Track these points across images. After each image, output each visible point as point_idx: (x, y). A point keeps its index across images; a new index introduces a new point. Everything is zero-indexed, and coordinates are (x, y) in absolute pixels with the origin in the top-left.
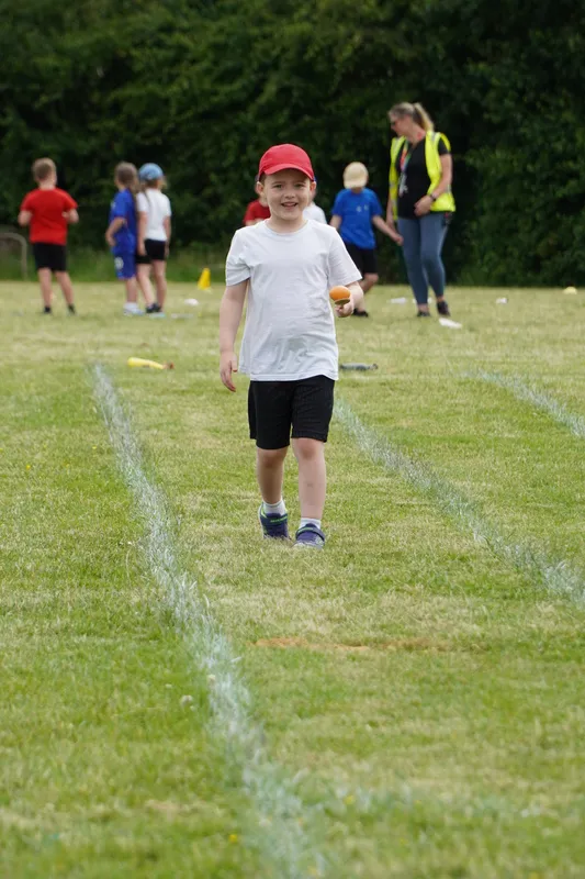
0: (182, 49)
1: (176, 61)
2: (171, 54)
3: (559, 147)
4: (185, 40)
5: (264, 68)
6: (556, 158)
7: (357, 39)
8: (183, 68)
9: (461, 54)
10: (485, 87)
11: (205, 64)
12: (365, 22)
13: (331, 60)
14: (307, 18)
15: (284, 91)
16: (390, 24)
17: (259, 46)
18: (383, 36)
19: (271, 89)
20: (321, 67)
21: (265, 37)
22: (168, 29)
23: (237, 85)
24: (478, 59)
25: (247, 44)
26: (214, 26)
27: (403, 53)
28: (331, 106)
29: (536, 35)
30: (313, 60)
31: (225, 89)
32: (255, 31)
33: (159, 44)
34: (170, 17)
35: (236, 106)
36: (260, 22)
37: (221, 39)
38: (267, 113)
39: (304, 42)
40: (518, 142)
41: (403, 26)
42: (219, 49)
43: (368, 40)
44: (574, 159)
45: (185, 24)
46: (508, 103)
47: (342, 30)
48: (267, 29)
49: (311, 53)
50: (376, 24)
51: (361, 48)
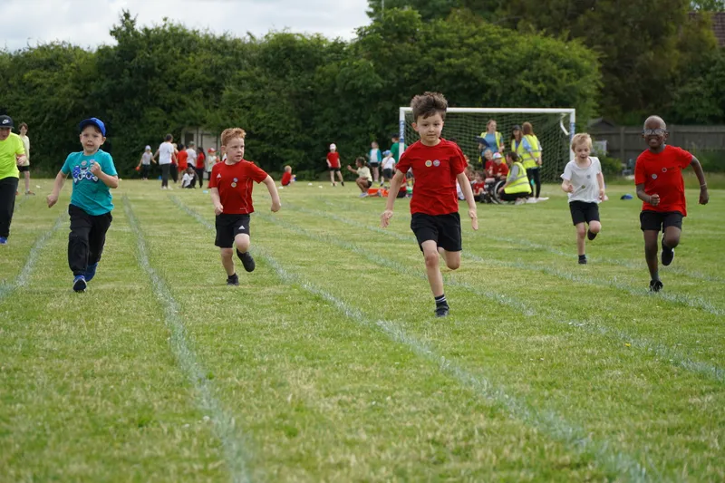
0: (21, 107)
1: (20, 109)
2: (18, 107)
3: (132, 136)
4: (22, 103)
5: (46, 112)
6: (132, 140)
7: (73, 103)
8: (21, 112)
9: (105, 107)
10: (112, 118)
11: (28, 111)
12: (75, 97)
13: (65, 109)
14: (58, 96)
15: (51, 119)
16: (84, 98)
17: (44, 105)
18: (81, 101)
19: (47, 119)
20: (62, 111)
21: (46, 102)
22: (18, 99)
23: (38, 117)
24: (109, 108)
25: (41, 104)
26: (30, 99)
27: (86, 107)
28: (66, 124)
29: (126, 101)
30: (60, 110)
31: (34, 119)
32: (42, 100)
33: (14, 104)
34: (18, 96)
35: (38, 124)
36: (44, 97)
37: (33, 103)
38: (47, 126)
39: (57, 104)
40: (120, 135)
41: (88, 98)
42: (32, 106)
43: (76, 103)
44: (137, 140)
45: (23, 98)
46: (118, 122)
47: (68, 100)
48: (46, 99)
49: (58, 108)
50: (80, 98)
51: (74, 105)
